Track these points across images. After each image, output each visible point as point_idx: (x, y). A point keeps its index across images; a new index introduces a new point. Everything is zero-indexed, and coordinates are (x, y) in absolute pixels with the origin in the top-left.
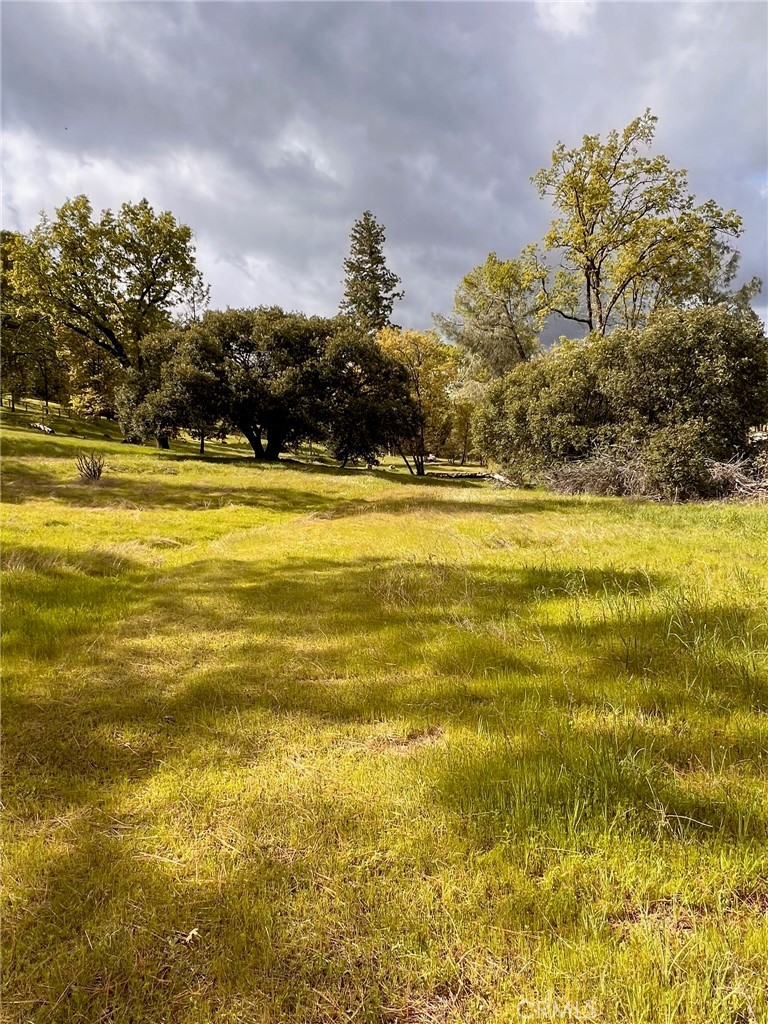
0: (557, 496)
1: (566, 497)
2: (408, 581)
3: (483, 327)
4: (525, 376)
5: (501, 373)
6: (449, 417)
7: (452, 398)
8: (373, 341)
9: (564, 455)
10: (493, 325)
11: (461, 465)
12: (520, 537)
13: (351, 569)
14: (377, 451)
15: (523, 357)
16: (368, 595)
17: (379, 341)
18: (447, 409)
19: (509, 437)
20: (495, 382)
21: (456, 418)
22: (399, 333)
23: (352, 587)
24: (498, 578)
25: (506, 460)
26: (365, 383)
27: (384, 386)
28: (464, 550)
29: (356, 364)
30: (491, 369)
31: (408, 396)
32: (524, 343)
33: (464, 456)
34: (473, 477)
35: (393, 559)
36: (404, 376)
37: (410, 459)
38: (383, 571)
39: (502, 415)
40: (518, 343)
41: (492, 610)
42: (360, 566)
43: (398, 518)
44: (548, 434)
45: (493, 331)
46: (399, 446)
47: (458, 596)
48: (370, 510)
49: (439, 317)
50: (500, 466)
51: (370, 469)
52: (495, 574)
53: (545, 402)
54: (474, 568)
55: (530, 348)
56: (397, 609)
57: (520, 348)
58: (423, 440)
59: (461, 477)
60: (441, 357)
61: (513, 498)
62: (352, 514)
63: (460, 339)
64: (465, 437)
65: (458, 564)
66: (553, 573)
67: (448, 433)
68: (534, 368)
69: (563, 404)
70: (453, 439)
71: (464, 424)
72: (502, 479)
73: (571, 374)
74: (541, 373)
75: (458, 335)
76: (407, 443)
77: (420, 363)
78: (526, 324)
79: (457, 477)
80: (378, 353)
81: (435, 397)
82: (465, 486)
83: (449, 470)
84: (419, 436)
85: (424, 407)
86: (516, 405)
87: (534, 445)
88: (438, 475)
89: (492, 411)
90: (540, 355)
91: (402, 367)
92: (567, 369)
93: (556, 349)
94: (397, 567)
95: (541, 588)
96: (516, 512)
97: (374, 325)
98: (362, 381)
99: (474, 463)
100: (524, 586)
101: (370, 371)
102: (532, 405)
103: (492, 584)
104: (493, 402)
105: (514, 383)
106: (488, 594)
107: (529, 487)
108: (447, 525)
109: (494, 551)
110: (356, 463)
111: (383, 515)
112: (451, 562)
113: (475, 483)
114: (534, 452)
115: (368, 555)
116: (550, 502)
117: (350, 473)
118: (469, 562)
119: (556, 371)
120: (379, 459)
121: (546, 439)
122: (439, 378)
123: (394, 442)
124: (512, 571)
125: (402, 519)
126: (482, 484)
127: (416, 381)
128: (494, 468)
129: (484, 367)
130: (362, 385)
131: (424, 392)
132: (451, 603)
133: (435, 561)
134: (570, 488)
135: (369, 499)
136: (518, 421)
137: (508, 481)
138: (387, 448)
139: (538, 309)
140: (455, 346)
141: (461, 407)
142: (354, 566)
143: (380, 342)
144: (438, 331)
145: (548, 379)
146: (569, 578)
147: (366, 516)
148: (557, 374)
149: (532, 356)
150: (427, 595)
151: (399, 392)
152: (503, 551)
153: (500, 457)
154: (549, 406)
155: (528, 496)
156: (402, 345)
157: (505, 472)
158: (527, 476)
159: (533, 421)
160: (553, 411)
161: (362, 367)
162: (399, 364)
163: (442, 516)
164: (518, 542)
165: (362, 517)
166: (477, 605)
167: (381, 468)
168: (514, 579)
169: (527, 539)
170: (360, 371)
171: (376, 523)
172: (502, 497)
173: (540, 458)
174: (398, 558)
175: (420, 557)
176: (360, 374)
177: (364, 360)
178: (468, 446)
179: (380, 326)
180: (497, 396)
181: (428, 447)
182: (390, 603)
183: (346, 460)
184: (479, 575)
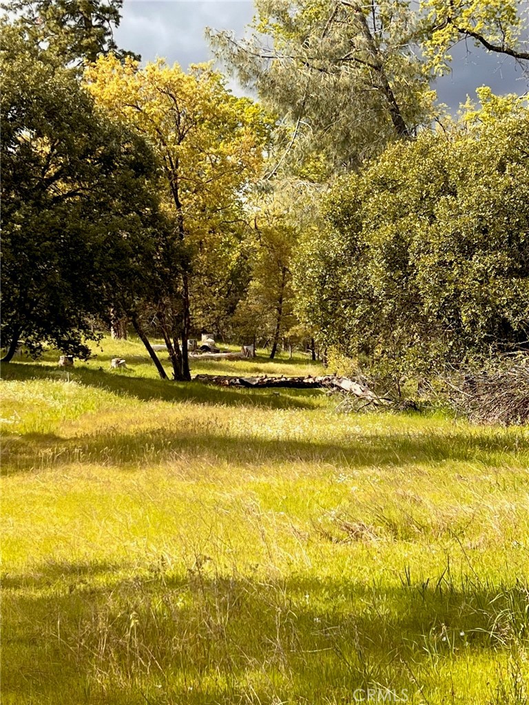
0: (474, 429)
1: (493, 429)
2: (149, 617)
3: (316, 63)
4: (405, 170)
5: (355, 164)
6: (244, 255)
7: (252, 215)
8: (76, 85)
9: (488, 340)
10: (337, 59)
11: (271, 358)
12: (395, 515)
13: (19, 593)
14: (85, 327)
15: (401, 130)
16: (56, 652)
17: (90, 85)
18: (239, 237)
19: (372, 301)
20: (342, 184)
21: (259, 256)
22: (135, 69)
23: (20, 633)
24: (347, 609)
25: (366, 349)
26: (57, 176)
27: (101, 185)
28: (274, 546)
29: (40, 134)
30: (334, 153)
31: (155, 207)
32: (402, 99)
33: (277, 338)
34: (297, 384)
35: (116, 568)
36: (144, 165)
37: (158, 345)
38: (93, 595)
39: (357, 252)
40: (391, 99)
41: (334, 679)
42: (38, 585)
43: (130, 475)
44: (457, 295)
45: (337, 72)
46: (134, 315)
47: (260, 648)
48: (66, 458)
49: (222, 39)
50: (354, 363)
51: (68, 365)
52: (341, 599)
53: (447, 226)
54: (297, 585)
55: (415, 111)
56: (121, 681)
57: (395, 110)
58: (187, 303)
59: (270, 384)
60: (225, 125)
61: (381, 431)
62: (26, 466)
63: (268, 87)
64: (279, 301)
65: (261, 576)
66: (465, 596)
67: (241, 290)
68: (424, 152)
69: (485, 232)
70: (251, 303)
71: (277, 268)
72: (358, 389)
73: (501, 167)
74: (440, 166)
75: (264, 77)
76: (151, 310)
77: (181, 138)
78: (408, 58)
79: (262, 385)
80: (89, 110)
81: (214, 210)
82: (277, 404)
83: (245, 370)
84: (178, 296)
85: (189, 232)
86: (386, 232)
87: (425, 319)
88: (219, 381)
89: (337, 244)
90: (437, 126)
91: (141, 144)
92: (492, 158)
93: (468, 115)
94: (124, 588)
95: (439, 630)
96: (386, 462)
97: (78, 50)
98: (52, 171)
99: (298, 355)
100: (402, 625)
101: (70, 150)
102: (420, 232)
103: (334, 620)
104: (338, 224)
105: (383, 184)
106: (325, 643)
107: (414, 408)
108: (239, 491)
109: (340, 548)
110: (36, 352)
111: (97, 470)
112: (243, 573)
113: (300, 398)
114: (426, 332)
115: (58, 559)
116: (459, 440)
117: (23, 374)
118: (283, 573)
119: (470, 160)
120: (90, 344)
121: (451, 305)
122: (223, 169)
123: (124, 307)
124: (377, 592)
125: (138, 477)
126: (315, 401)
127: (172, 176)
128: (339, 365)
129: (319, 148)
130: (52, 180)
131: (189, 200)
132: (243, 664)
133: (208, 570)
134: (501, 411)
135: (65, 433)
136: (391, 267)
137: (370, 395)
138: (107, 320)
139: (431, 30)
140: (257, 101)
141: (268, 233)
142: (27, 584)
143: (92, 87)
144: (220, 69)
145: (453, 178)
146: (499, 605)
147: (59, 472)
148: (472, 167)
149: (420, 129)
150: (190, 649)
151: (134, 198)
152: (357, 547)
153: (355, 342)
154: (457, 236)
155: (413, 427)
156: (141, 95)
157: (365, 375)
158: (410, 384)
159: (424, 266)
160: (466, 247)
161: (52, 141)
162: (135, 138)
163: (228, 470)
164: (392, 527)
165: (49, 473)
166: (300, 670)
167: (93, 364)
168: (382, 611)
169: (410, 520)
170: (47, 149)
171: (79, 487)
172: (357, 430)
173: (437, 346)
174: (127, 566)
175: (176, 562)
176: (48, 157)
177: (58, 125)
178: (285, 319)
179: (93, 53)
180: (346, 213)
181: (199, 318)
182: (107, 669)
183: (15, 346)
184: (306, 600)
